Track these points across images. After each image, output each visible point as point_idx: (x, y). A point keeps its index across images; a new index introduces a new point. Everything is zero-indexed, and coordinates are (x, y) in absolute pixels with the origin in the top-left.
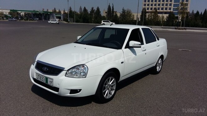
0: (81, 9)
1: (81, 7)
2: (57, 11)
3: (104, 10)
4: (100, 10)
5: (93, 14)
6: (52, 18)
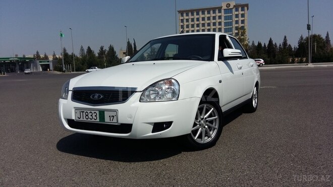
0: (82, 50)
1: (82, 47)
2: (42, 56)
3: (121, 50)
4: (115, 50)
5: (103, 57)
6: (34, 68)
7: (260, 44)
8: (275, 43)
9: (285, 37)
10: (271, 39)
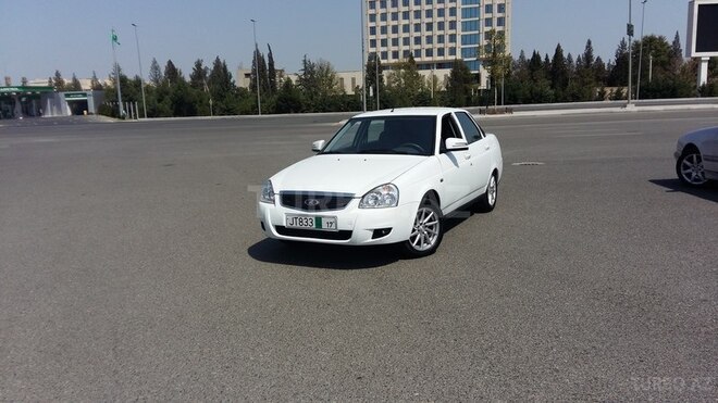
0: (155, 67)
1: (155, 62)
2: (67, 81)
3: (240, 68)
4: (229, 69)
5: (203, 84)
6: (55, 108)
7: (536, 56)
8: (569, 56)
9: (589, 43)
10: (559, 47)
